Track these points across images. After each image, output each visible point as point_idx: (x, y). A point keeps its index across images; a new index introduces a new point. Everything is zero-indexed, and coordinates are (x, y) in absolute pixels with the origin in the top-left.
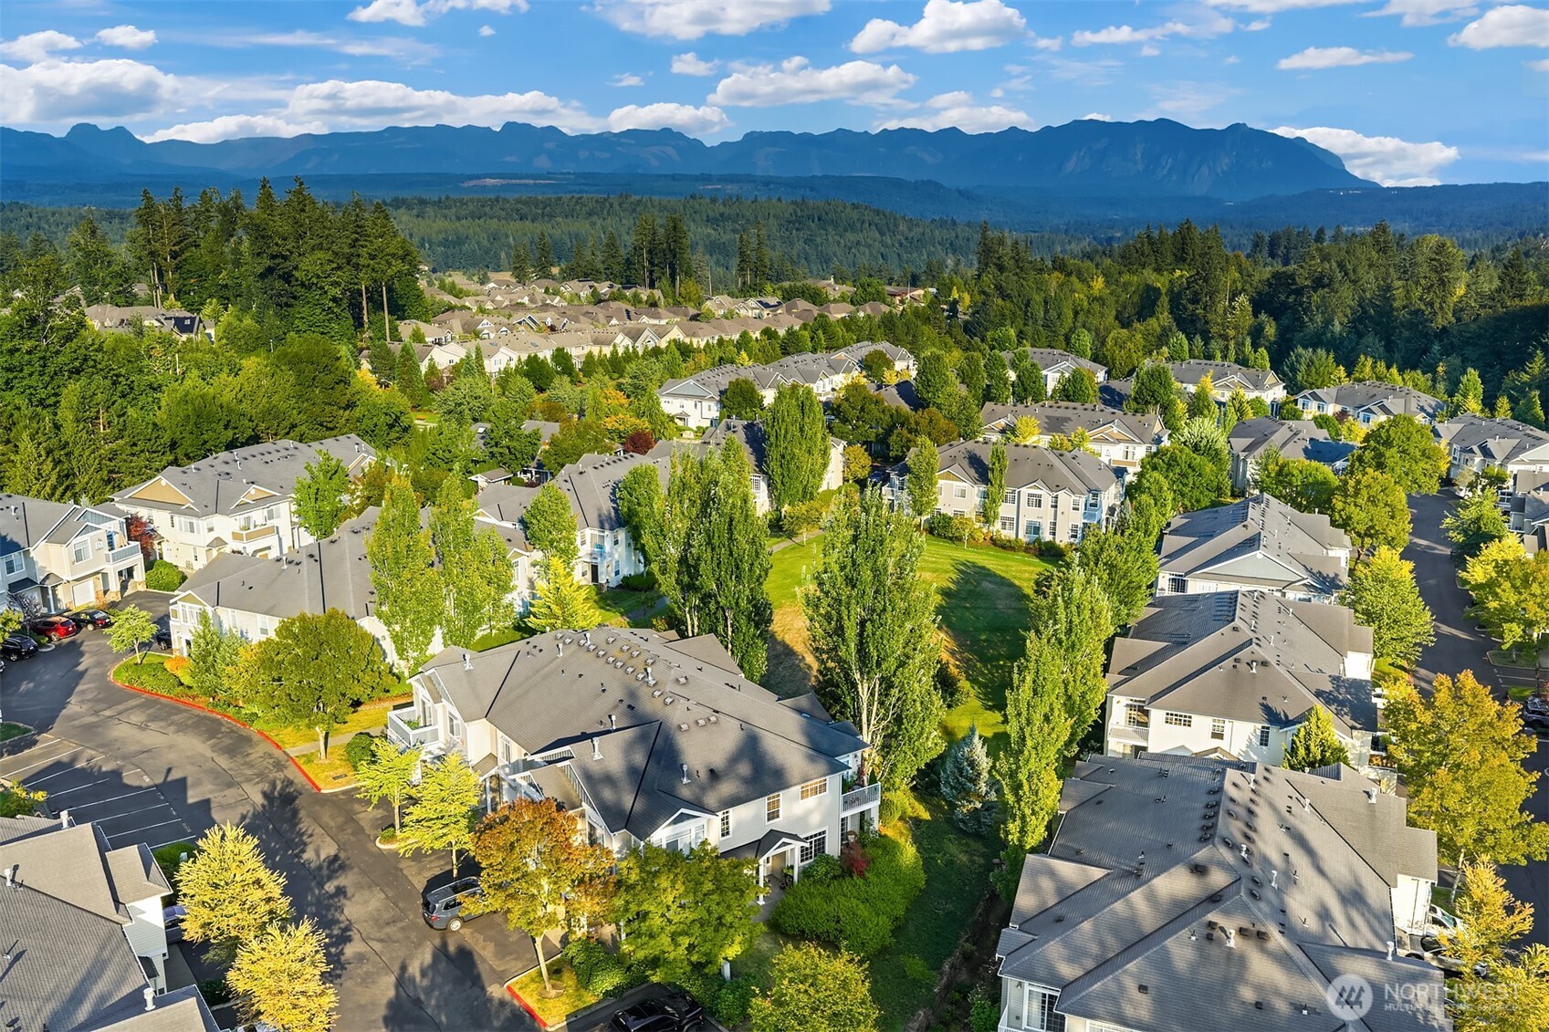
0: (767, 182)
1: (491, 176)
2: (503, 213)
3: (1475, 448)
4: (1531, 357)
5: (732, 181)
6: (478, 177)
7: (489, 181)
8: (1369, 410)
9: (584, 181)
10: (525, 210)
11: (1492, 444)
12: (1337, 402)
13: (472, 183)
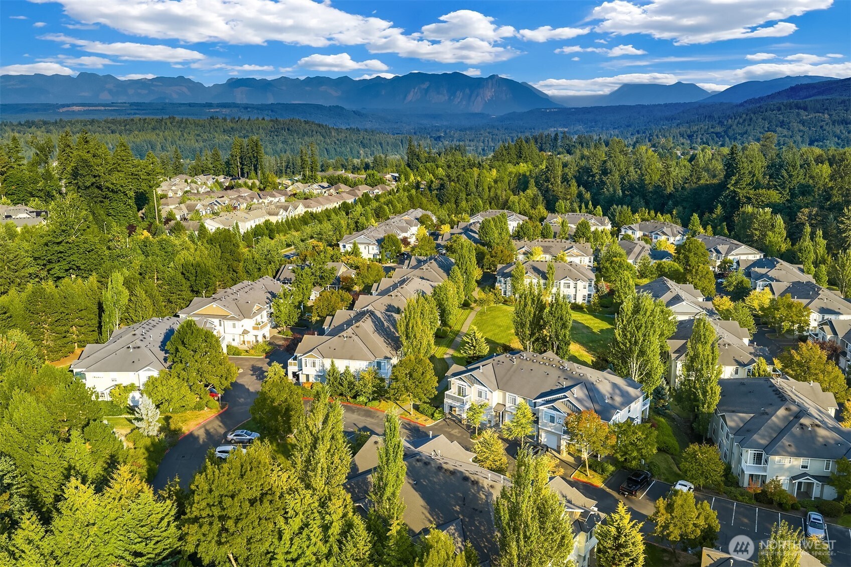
0: (246, 107)
1: (77, 105)
2: (101, 129)
3: (712, 250)
4: (716, 207)
5: (225, 107)
6: (68, 106)
7: (76, 108)
8: (657, 234)
9: (135, 108)
10: (114, 127)
11: (719, 248)
12: (640, 230)
13: (65, 109)
